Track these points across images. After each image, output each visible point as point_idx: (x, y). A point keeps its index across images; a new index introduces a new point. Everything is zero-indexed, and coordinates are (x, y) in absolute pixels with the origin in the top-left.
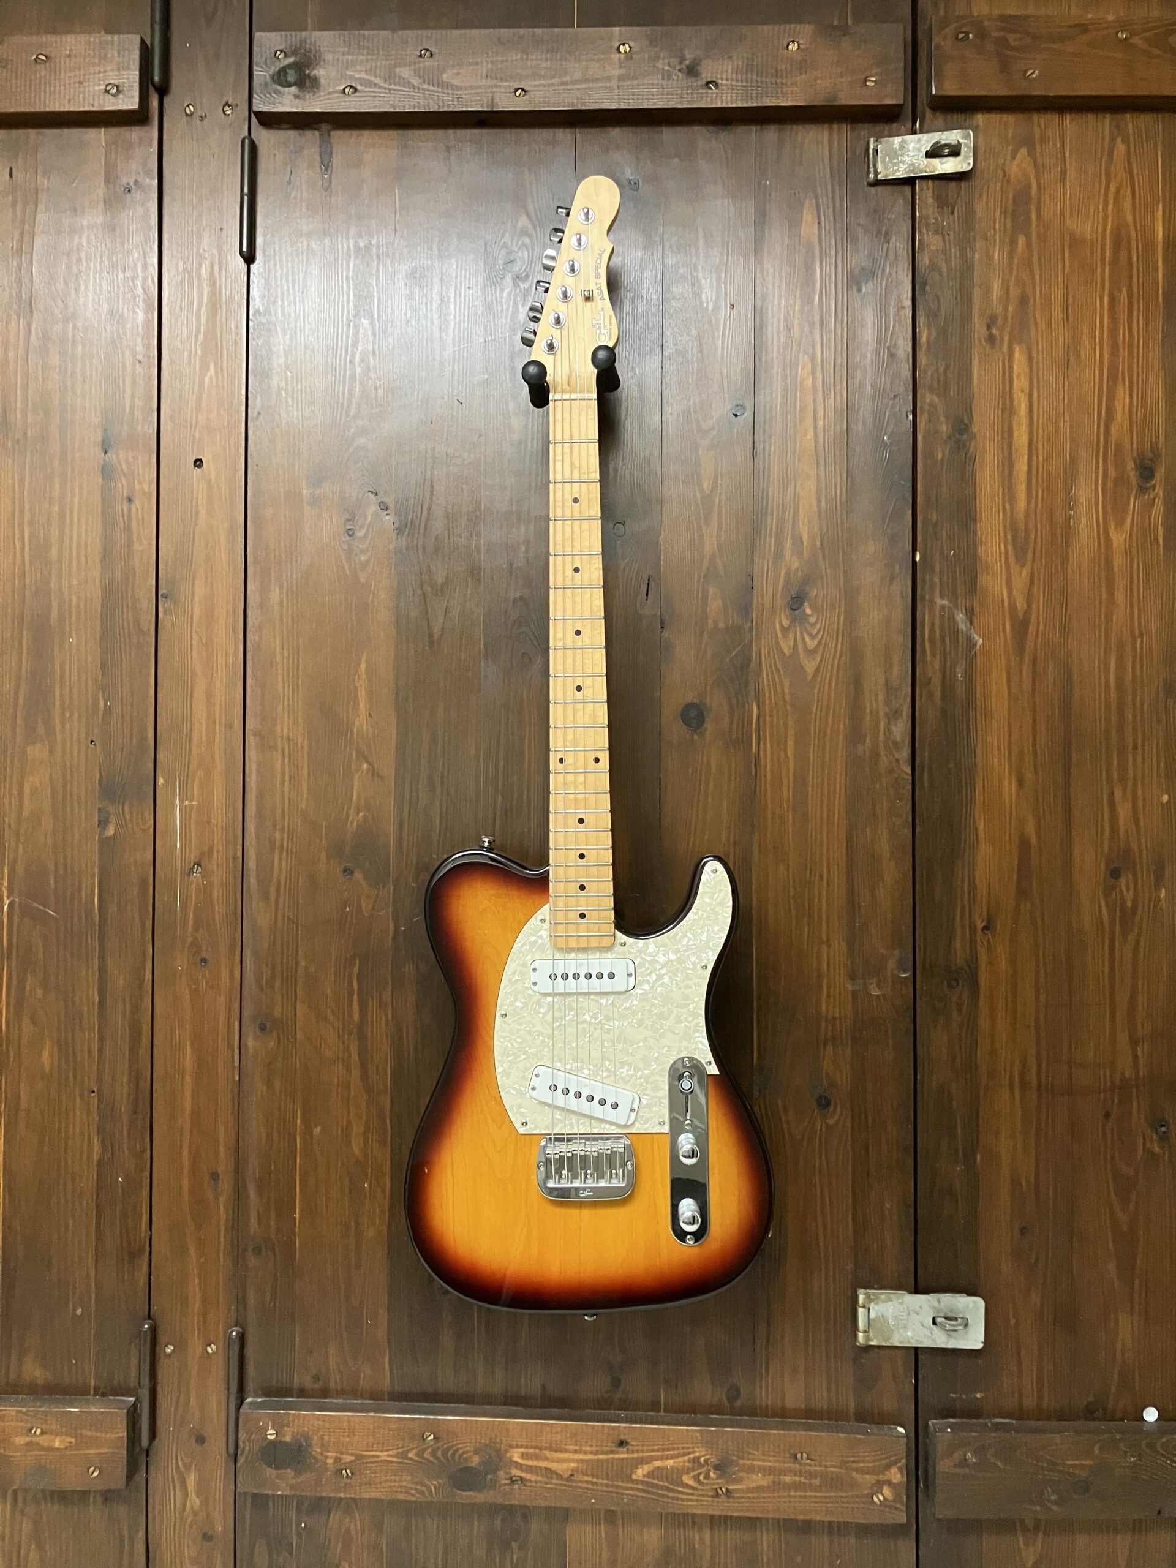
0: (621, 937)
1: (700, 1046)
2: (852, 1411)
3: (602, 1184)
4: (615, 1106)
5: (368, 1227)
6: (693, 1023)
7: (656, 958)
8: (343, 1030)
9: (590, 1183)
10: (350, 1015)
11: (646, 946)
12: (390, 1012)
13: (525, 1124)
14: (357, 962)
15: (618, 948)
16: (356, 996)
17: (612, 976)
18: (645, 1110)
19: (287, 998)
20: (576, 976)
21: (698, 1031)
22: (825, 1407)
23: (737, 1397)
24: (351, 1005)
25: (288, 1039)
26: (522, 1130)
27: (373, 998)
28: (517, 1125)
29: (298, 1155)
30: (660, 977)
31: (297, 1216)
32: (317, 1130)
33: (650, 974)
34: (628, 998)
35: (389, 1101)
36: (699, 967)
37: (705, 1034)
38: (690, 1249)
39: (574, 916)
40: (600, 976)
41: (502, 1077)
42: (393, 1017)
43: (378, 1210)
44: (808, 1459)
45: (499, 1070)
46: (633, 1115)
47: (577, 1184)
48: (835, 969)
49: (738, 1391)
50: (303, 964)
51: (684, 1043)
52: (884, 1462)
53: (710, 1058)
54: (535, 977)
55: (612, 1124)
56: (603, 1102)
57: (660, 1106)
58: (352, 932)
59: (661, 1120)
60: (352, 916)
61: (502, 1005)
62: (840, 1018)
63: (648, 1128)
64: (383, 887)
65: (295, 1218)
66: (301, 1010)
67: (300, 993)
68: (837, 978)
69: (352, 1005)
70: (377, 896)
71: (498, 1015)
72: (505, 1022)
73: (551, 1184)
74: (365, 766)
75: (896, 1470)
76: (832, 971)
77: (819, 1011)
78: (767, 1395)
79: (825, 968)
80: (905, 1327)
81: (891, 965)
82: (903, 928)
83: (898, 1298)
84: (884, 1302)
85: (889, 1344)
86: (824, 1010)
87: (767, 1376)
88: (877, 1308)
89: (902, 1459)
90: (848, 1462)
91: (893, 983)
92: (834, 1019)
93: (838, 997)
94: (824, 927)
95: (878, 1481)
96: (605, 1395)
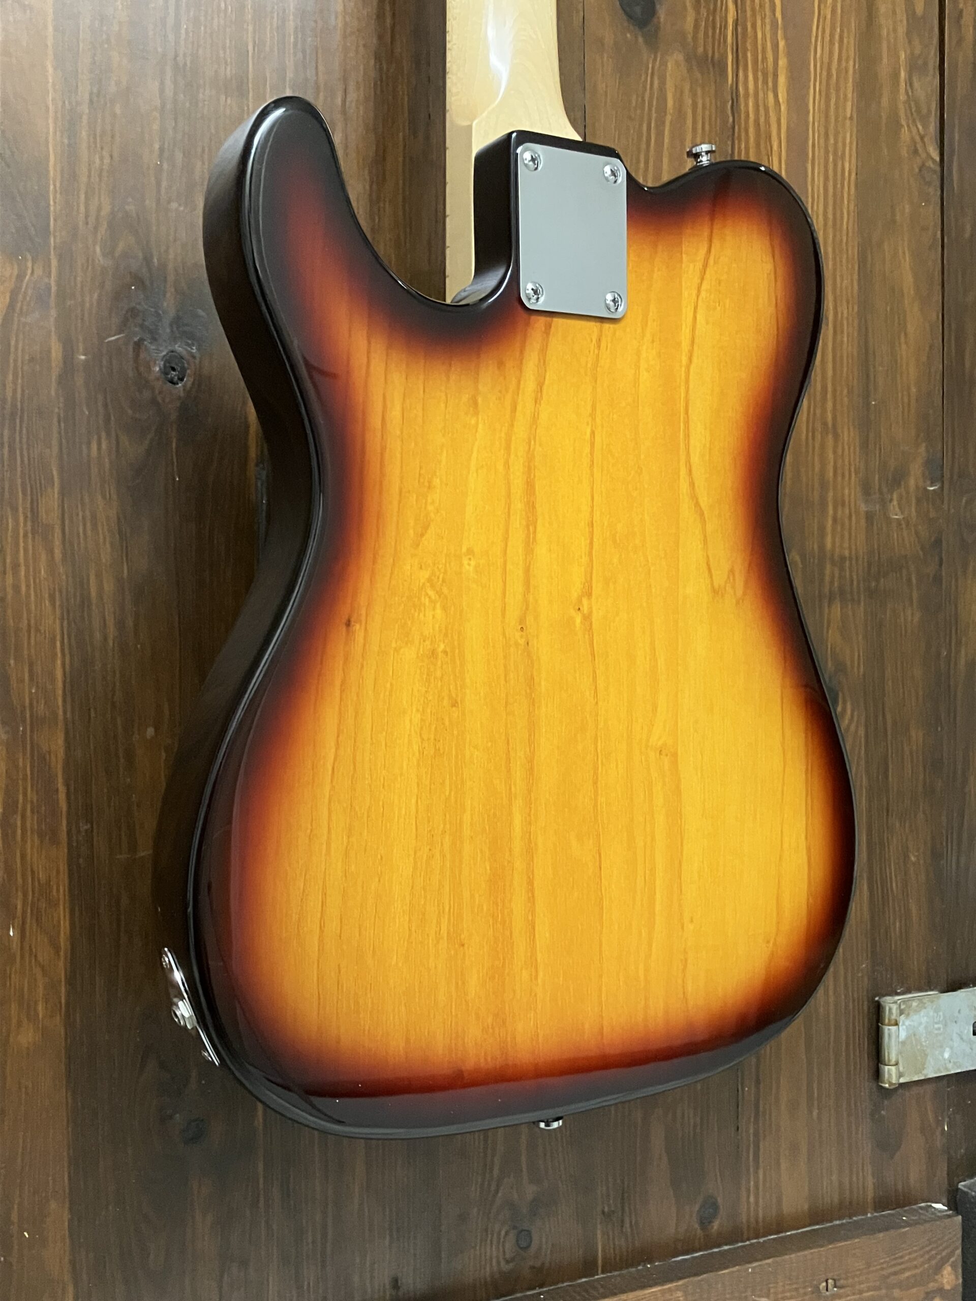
2: (870, 1194)
5: (19, 1024)
12: (57, 543)
22: (836, 1200)
23: (714, 1215)
27: (15, 510)
35: (61, 741)
42: (64, 554)
43: (40, 984)
44: (835, 1287)
48: (843, 476)
49: (715, 1206)
52: (933, 1262)
62: (851, 559)
64: (34, 261)
68: (847, 491)
70: (20, 277)
75: (949, 1269)
76: (839, 479)
77: (822, 547)
78: (757, 1203)
79: (831, 474)
80: (941, 1047)
81: (916, 470)
82: (931, 412)
83: (932, 1002)
84: (917, 1011)
85: (922, 1078)
86: (829, 545)
87: (757, 1167)
88: (907, 1023)
89: (957, 1248)
90: (888, 1277)
91: (918, 501)
92: (843, 559)
93: (847, 521)
94: (830, 405)
95: (927, 1293)
96: (505, 1267)
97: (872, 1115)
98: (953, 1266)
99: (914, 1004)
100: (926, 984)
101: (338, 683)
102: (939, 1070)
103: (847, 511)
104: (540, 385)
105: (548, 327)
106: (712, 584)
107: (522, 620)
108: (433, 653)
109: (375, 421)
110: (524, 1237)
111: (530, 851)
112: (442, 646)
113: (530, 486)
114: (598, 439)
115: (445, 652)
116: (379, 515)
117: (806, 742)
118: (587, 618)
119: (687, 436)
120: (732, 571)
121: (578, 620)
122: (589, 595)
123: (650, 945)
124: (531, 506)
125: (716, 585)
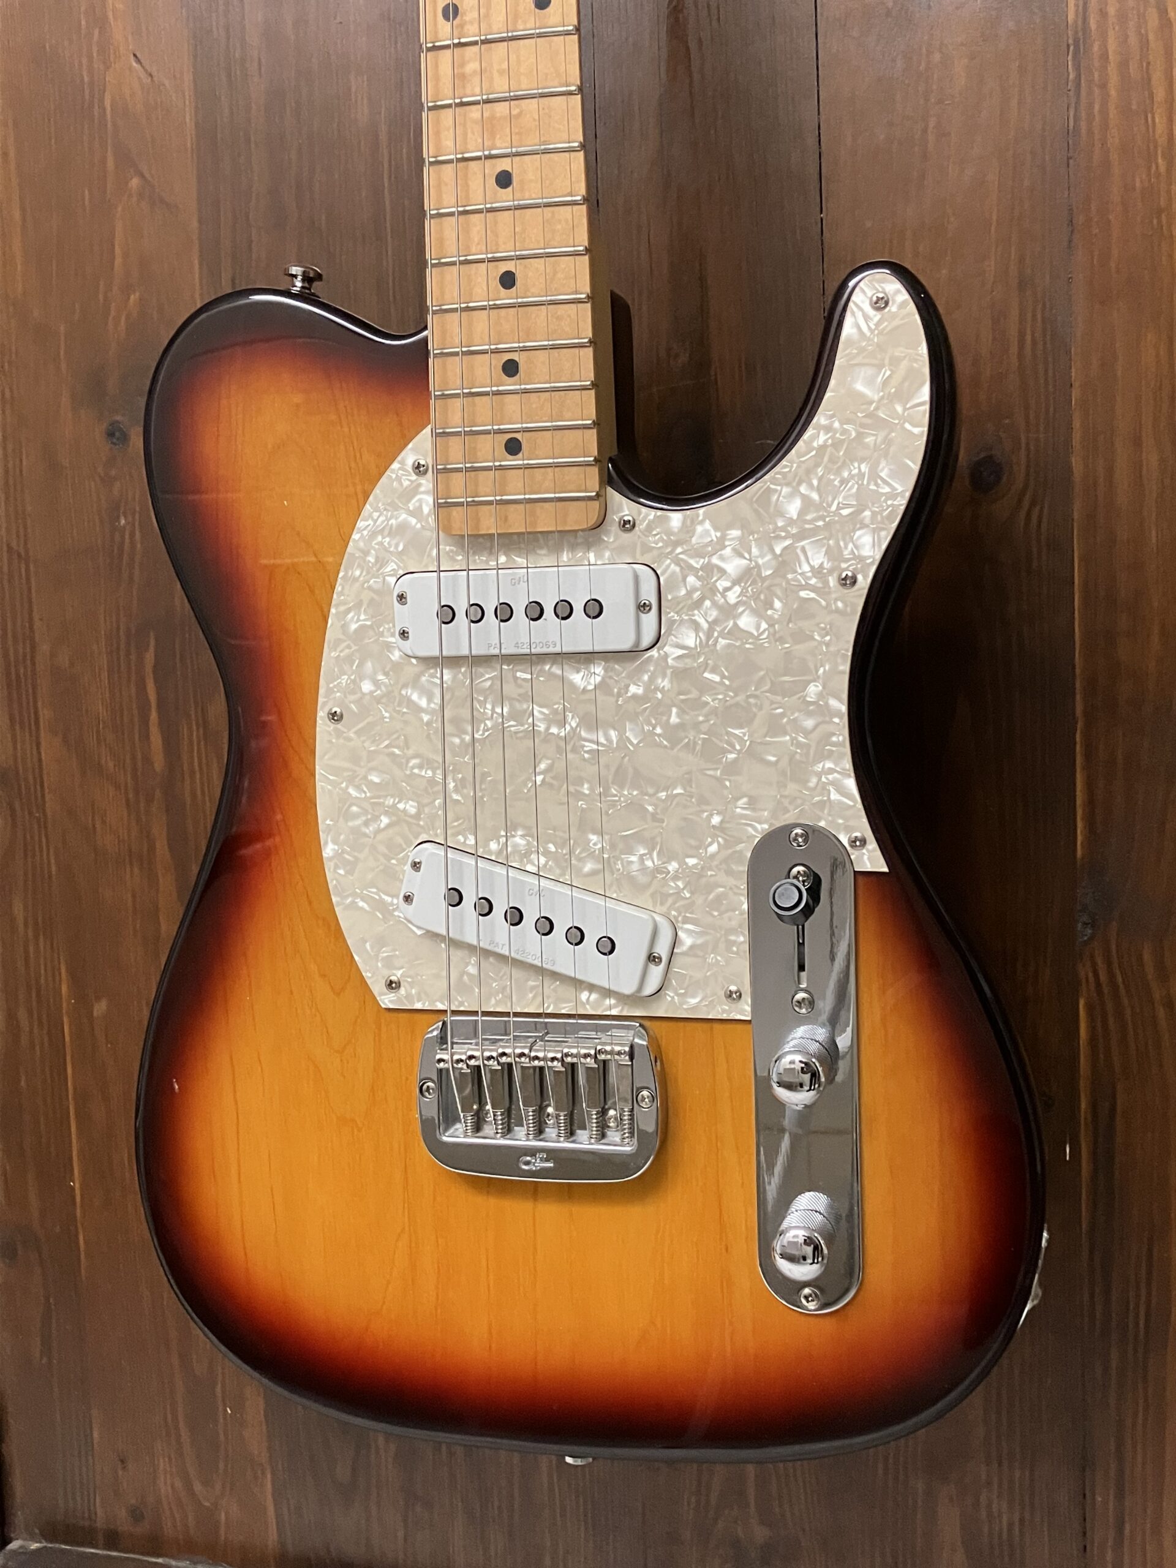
0: (623, 506)
1: (834, 796)
3: (584, 1141)
4: (608, 947)
6: (815, 736)
7: (715, 560)
8: (137, 792)
9: (554, 1139)
10: (147, 760)
11: (688, 529)
13: (392, 985)
14: (152, 643)
15: (612, 535)
16: (154, 715)
17: (595, 609)
18: (688, 960)
19: (22, 723)
20: (505, 613)
21: (829, 755)
24: (146, 736)
25: (30, 813)
26: (387, 1000)
27: (188, 719)
28: (377, 987)
29: (68, 1058)
30: (729, 611)
31: (76, 1184)
32: (100, 1008)
33: (698, 604)
34: (641, 670)
36: (832, 581)
37: (848, 764)
38: (812, 1320)
39: (490, 451)
40: (565, 611)
41: (336, 867)
45: (329, 850)
46: (656, 972)
47: (522, 1138)
50: (44, 648)
51: (792, 788)
53: (863, 827)
54: (402, 616)
55: (608, 993)
56: (577, 936)
57: (728, 949)
58: (137, 572)
59: (733, 988)
60: (132, 535)
61: (330, 691)
63: (694, 1008)
65: (73, 1189)
66: (50, 747)
67: (45, 714)
69: (148, 737)
71: (322, 714)
72: (339, 734)
73: (458, 1135)
74: (135, 182)
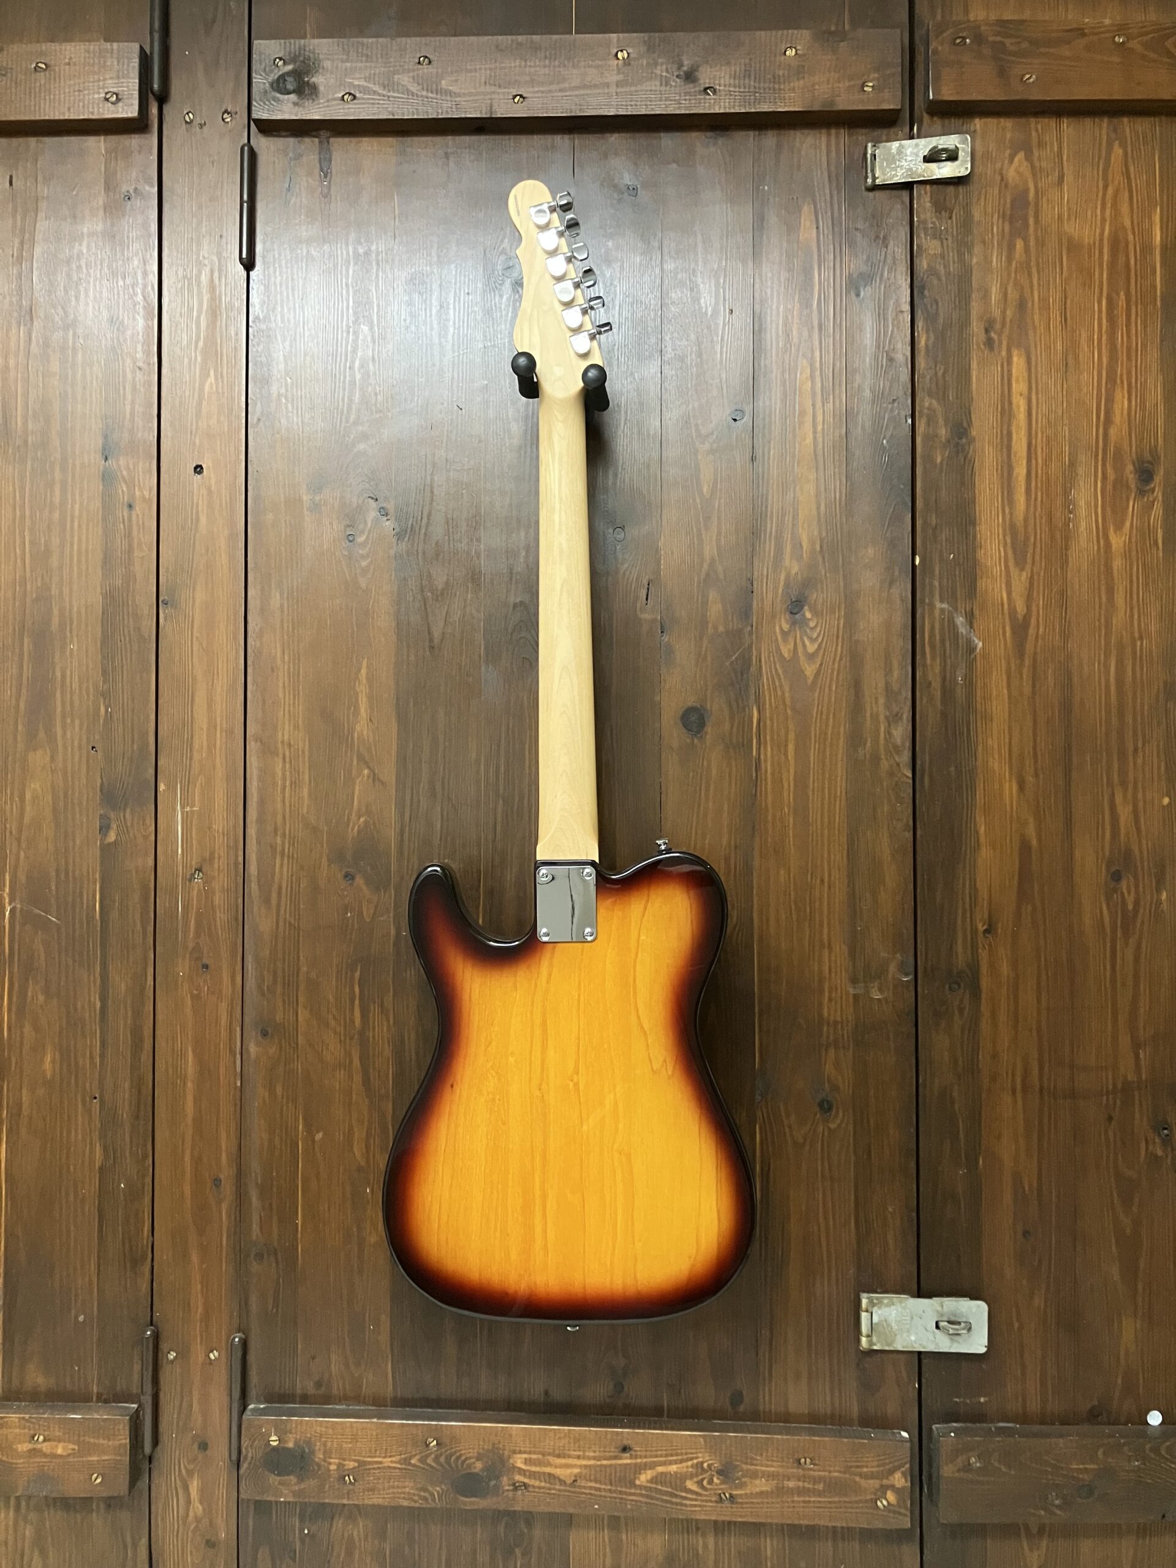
2: (855, 1415)
5: (370, 1232)
8: (345, 1036)
10: (352, 1021)
12: (391, 1017)
14: (359, 967)
16: (357, 1002)
19: (289, 1004)
22: (828, 1411)
23: (740, 1401)
24: (352, 1011)
25: (290, 1044)
27: (374, 1003)
29: (300, 1160)
31: (299, 1222)
32: (319, 1136)
35: (391, 1106)
42: (394, 1022)
44: (811, 1464)
48: (836, 974)
49: (741, 1395)
50: (304, 969)
52: (888, 1467)
58: (353, 937)
60: (353, 922)
62: (842, 1022)
64: (385, 892)
65: (297, 1224)
66: (303, 1015)
67: (301, 998)
68: (839, 982)
70: (378, 901)
74: (366, 771)
75: (900, 1474)
76: (833, 974)
77: (820, 1015)
78: (770, 1400)
79: (827, 972)
80: (908, 1332)
81: (892, 968)
82: (905, 931)
83: (901, 1302)
84: (888, 1305)
85: (892, 1349)
86: (826, 1014)
87: (770, 1381)
88: (880, 1312)
89: (906, 1463)
90: (851, 1467)
91: (895, 987)
92: (836, 1023)
93: (839, 1001)
94: (826, 931)
95: (882, 1486)
96: (608, 1400)
97: (858, 1365)
98: (903, 1474)
99: (886, 1301)
100: (900, 1289)
101: (447, 1111)
102: (906, 1347)
103: (839, 994)
104: (550, 975)
105: (555, 947)
106: (652, 1069)
107: (540, 1085)
108: (494, 1099)
109: (466, 997)
110: (619, 1387)
111: (544, 1197)
112: (498, 1097)
113: (544, 1023)
114: (582, 998)
115: (499, 1100)
116: (467, 1038)
117: (717, 1152)
118: (576, 1085)
119: (635, 993)
120: (665, 1061)
121: (571, 1084)
122: (577, 1073)
123: (614, 1249)
124: (545, 1031)
125: (655, 1068)
